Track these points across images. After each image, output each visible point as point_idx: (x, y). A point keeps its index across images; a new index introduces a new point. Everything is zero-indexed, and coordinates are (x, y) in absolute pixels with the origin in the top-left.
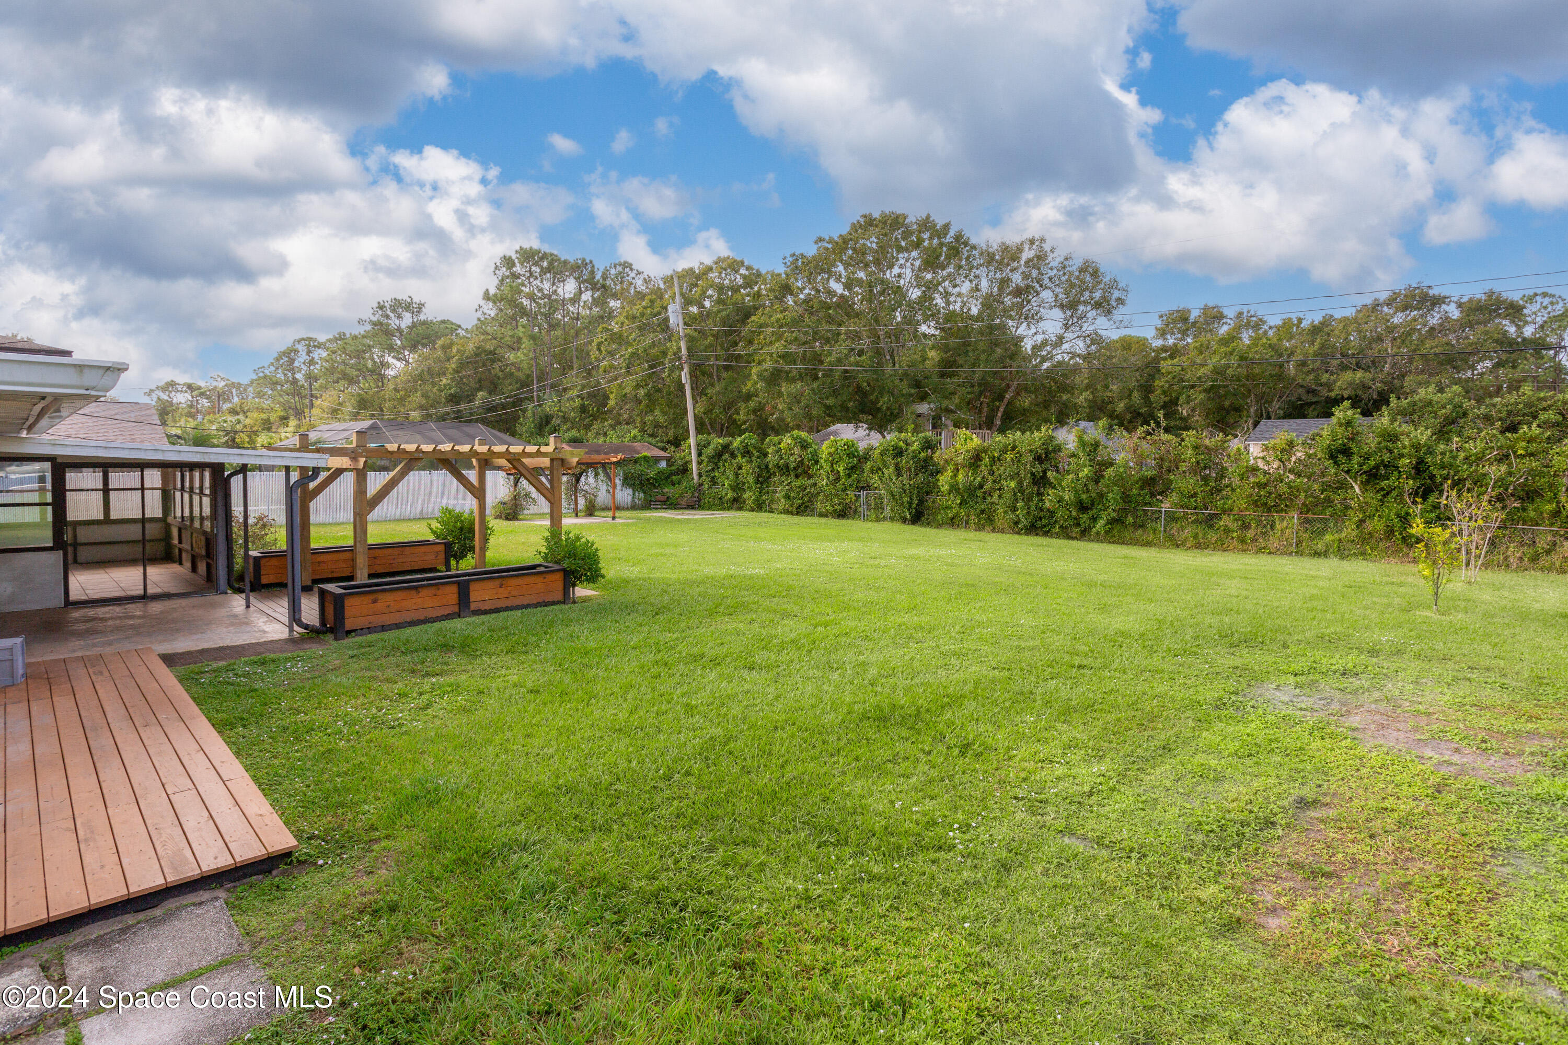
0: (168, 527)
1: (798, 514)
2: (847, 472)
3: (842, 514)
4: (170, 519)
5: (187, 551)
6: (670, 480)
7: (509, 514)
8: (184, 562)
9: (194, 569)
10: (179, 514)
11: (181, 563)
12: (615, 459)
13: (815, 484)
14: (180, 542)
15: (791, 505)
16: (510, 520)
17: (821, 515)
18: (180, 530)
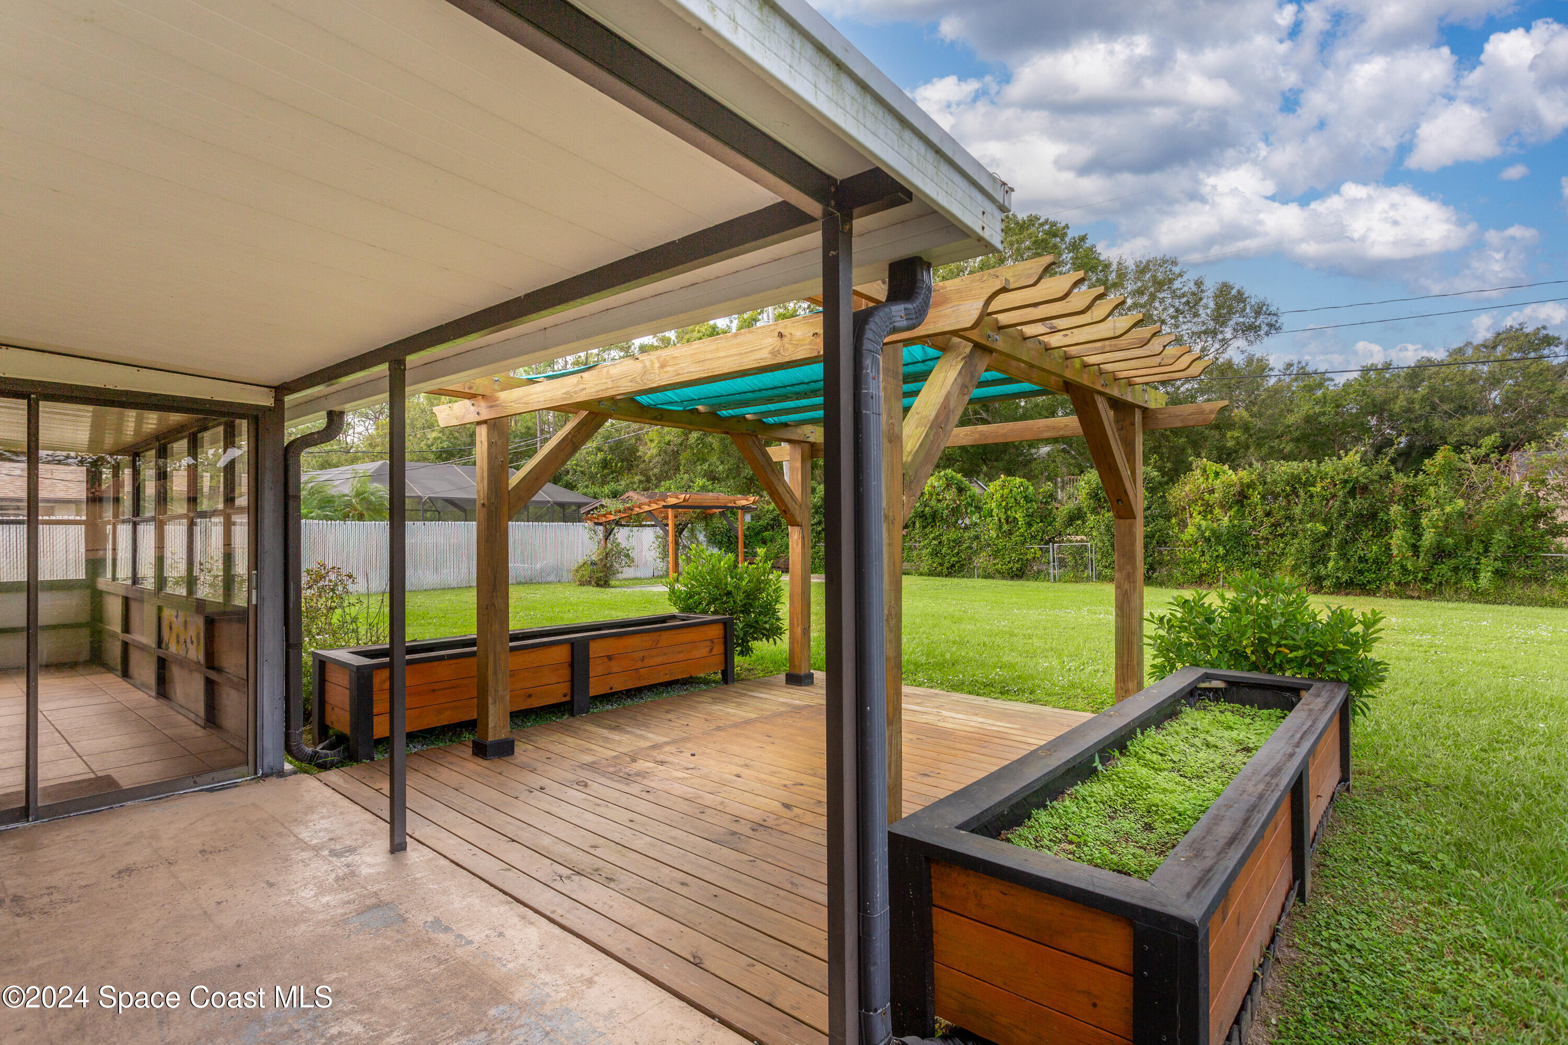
0: (97, 597)
1: (949, 575)
2: (1027, 519)
3: (1019, 573)
4: (104, 582)
5: (142, 648)
6: (760, 537)
7: (599, 579)
8: (134, 669)
9: (163, 687)
10: (124, 572)
11: (126, 673)
12: (744, 502)
13: (977, 537)
14: (126, 629)
15: (941, 565)
16: (601, 586)
17: (987, 576)
18: (126, 601)
